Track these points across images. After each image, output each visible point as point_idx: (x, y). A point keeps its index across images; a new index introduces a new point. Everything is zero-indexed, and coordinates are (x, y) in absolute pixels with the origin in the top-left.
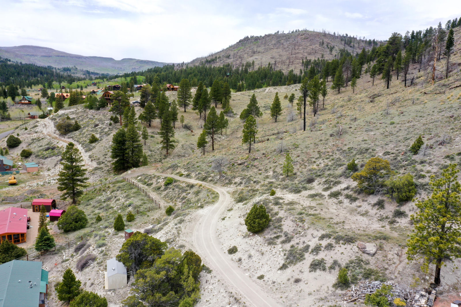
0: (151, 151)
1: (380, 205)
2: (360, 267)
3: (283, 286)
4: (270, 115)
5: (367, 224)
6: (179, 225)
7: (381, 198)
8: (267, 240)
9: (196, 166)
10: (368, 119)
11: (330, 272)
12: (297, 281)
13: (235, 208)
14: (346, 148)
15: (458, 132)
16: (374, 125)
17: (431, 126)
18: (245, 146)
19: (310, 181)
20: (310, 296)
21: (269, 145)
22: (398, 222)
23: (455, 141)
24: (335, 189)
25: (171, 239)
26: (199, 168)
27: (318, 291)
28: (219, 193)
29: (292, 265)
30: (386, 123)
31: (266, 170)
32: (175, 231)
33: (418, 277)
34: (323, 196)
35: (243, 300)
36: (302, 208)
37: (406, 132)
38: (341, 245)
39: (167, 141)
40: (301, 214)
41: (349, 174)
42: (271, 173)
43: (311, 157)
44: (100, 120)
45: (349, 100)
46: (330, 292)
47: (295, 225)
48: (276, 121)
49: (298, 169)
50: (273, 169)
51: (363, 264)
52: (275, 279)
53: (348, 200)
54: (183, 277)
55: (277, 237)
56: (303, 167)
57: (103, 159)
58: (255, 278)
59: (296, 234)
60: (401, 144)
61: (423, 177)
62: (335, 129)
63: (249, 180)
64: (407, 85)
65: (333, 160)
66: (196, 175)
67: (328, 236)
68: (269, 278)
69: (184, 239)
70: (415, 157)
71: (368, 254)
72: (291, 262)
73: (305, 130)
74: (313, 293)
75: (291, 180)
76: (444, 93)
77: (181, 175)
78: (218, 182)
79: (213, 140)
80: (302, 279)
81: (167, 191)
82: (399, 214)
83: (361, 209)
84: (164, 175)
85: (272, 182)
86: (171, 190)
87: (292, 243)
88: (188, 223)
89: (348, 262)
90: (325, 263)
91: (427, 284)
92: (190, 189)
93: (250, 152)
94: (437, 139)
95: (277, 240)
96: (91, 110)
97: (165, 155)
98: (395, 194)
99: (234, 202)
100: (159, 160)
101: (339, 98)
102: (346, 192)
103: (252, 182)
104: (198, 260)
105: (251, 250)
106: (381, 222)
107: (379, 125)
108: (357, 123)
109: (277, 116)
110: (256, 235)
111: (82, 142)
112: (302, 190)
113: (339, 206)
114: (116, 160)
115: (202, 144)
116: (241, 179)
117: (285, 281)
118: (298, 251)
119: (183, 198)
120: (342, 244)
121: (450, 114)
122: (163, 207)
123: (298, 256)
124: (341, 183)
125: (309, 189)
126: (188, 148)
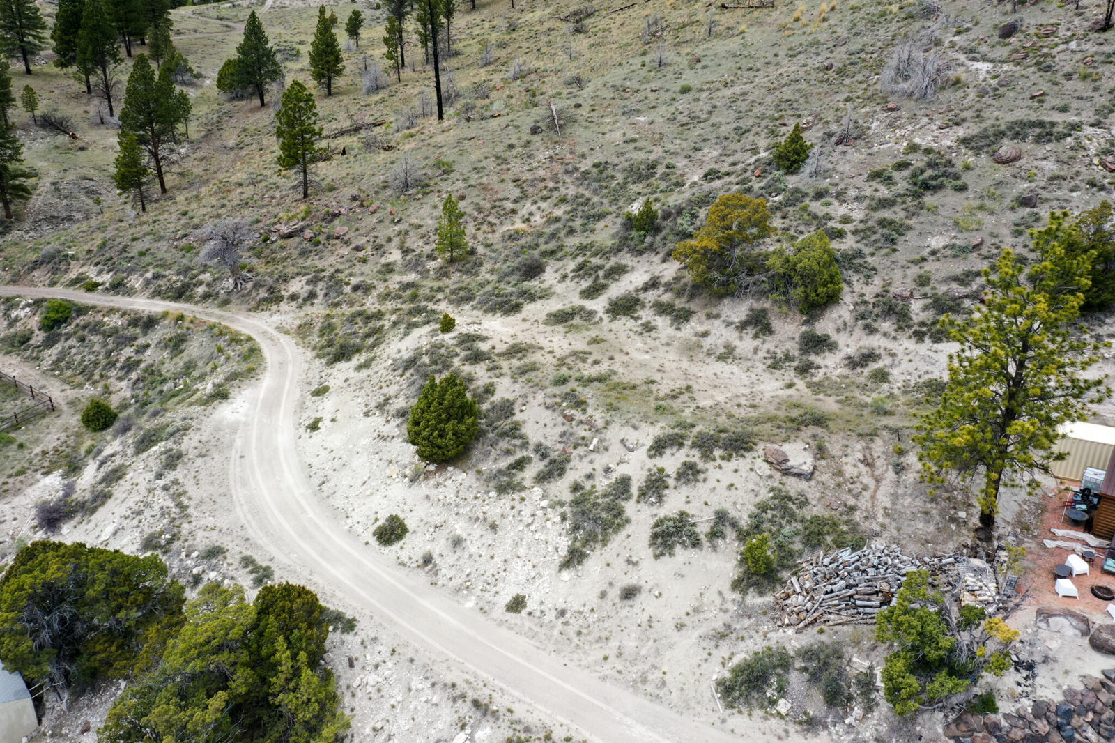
1: (759, 323)
2: (792, 517)
3: (592, 618)
5: (747, 383)
6: (170, 476)
7: (757, 306)
8: (488, 480)
9: (134, 253)
10: (614, 79)
11: (714, 548)
12: (629, 593)
13: (331, 382)
14: (588, 165)
15: (867, 109)
16: (640, 96)
17: (788, 93)
19: (531, 270)
20: (683, 632)
21: (357, 168)
22: (819, 367)
23: (871, 132)
24: (618, 289)
25: (162, 533)
26: (148, 259)
27: (696, 610)
28: (254, 336)
29: (598, 546)
30: (668, 90)
31: (378, 248)
32: (162, 500)
33: (938, 518)
34: (591, 314)
35: (499, 703)
36: (555, 362)
37: (733, 114)
38: (719, 461)
39: (1, 174)
40: (563, 381)
41: (642, 242)
42: (395, 256)
43: (500, 196)
45: (512, 28)
47: (560, 419)
48: (330, 94)
49: (476, 238)
50: (396, 241)
51: (794, 507)
52: (561, 600)
53: (668, 320)
55: (520, 465)
56: (485, 227)
58: (499, 612)
59: (575, 448)
60: (733, 146)
61: (840, 234)
62: (536, 111)
63: (335, 283)
65: (562, 201)
66: (147, 283)
67: (674, 441)
68: (542, 603)
69: (210, 521)
70: (792, 181)
71: (798, 475)
72: (591, 538)
73: (443, 117)
74: (687, 620)
75: (467, 272)
77: (92, 287)
78: (233, 298)
79: (158, 162)
80: (642, 583)
81: (58, 346)
82: (816, 343)
83: (709, 340)
84: (29, 293)
85: (411, 285)
87: (571, 477)
88: (199, 461)
89: (753, 509)
90: (694, 525)
91: (964, 531)
92: (145, 334)
93: (306, 195)
94: (821, 128)
95: (519, 476)
98: (797, 293)
99: (317, 361)
101: (478, 21)
102: (651, 296)
103: (347, 289)
105: (451, 521)
106: (777, 372)
107: (651, 96)
108: (588, 90)
109: (330, 79)
110: (450, 469)
112: (521, 300)
115: (129, 177)
116: (308, 283)
117: (594, 601)
118: (600, 501)
119: (130, 366)
120: (723, 458)
121: (821, 61)
122: (63, 403)
123: (604, 515)
124: (627, 272)
125: (540, 298)
126: (76, 191)
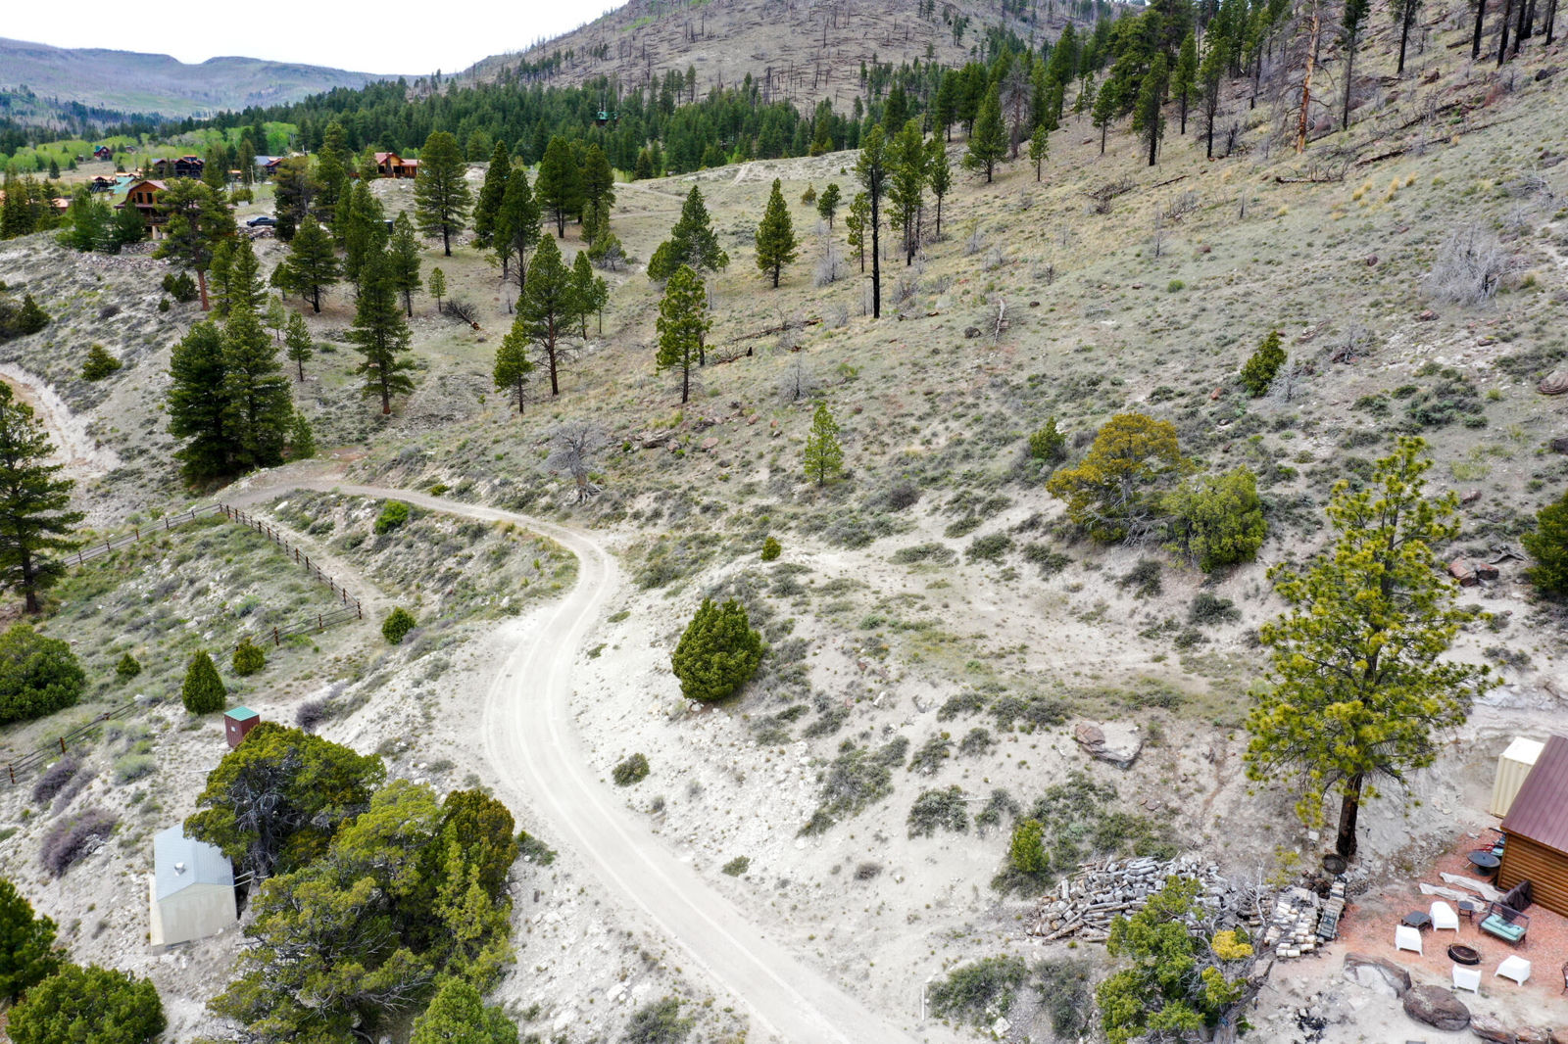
0: (325, 403)
1: (1146, 580)
2: (1088, 810)
3: (815, 894)
4: (753, 264)
5: (1103, 650)
6: (428, 685)
7: (1149, 558)
8: (755, 727)
9: (491, 456)
10: (1093, 272)
11: (982, 835)
12: (867, 873)
13: (636, 610)
14: (1020, 378)
15: (1394, 317)
16: (1115, 294)
17: (1304, 295)
18: (670, 379)
19: (903, 500)
20: (914, 926)
21: (754, 372)
22: (1207, 641)
23: (1385, 347)
24: (989, 528)
25: (399, 740)
26: (503, 464)
27: (940, 904)
28: (577, 553)
29: (849, 815)
30: (1154, 288)
31: (746, 465)
32: (412, 708)
33: (1281, 836)
34: (948, 553)
35: (671, 960)
36: (876, 603)
37: (1223, 319)
38: (1017, 733)
39: (383, 363)
40: (873, 624)
41: (1038, 472)
42: (762, 475)
43: (902, 411)
44: (124, 292)
45: (1026, 206)
46: (984, 907)
47: (854, 668)
48: (776, 285)
49: (858, 459)
50: (768, 458)
51: (1095, 799)
52: (788, 870)
53: (1036, 567)
54: (446, 890)
55: (792, 715)
56: (875, 448)
57: (143, 439)
58: (715, 872)
59: (858, 701)
60: (1206, 361)
61: (1289, 476)
62: (983, 309)
63: (686, 501)
64: (1215, 151)
65: (977, 420)
66: (494, 489)
67: (972, 704)
68: (766, 869)
69: (450, 735)
70: (1256, 407)
71: (1112, 762)
72: (844, 805)
73: (877, 315)
74: (924, 914)
75: (834, 499)
76: (1341, 178)
77: (439, 491)
78: (575, 512)
79: (553, 358)
80: (885, 863)
81: (387, 552)
82: (1213, 611)
83: (1079, 596)
84: (376, 492)
85: (767, 509)
86: (401, 548)
87: (845, 733)
88: (464, 675)
89: (1044, 796)
90: (964, 804)
91: (1311, 857)
92: (472, 544)
93: (685, 399)
94: (1325, 340)
95: (789, 726)
96: (87, 254)
97: (377, 418)
98: (1197, 543)
99: (632, 587)
100: (356, 435)
101: (990, 198)
102: (1027, 538)
103: (696, 510)
104: (501, 820)
105: (697, 768)
106: (1151, 642)
107: (1131, 294)
108: (1056, 286)
109: (778, 267)
110: (716, 710)
111: (55, 374)
112: (875, 533)
113: (1004, 590)
114: (190, 440)
115: (511, 372)
116: (656, 499)
117: (823, 875)
118: (866, 764)
119: (447, 578)
120: (1022, 730)
121: (1366, 253)
122: (372, 611)
123: (866, 781)
124: (1008, 507)
125: (899, 532)
126: (463, 387)
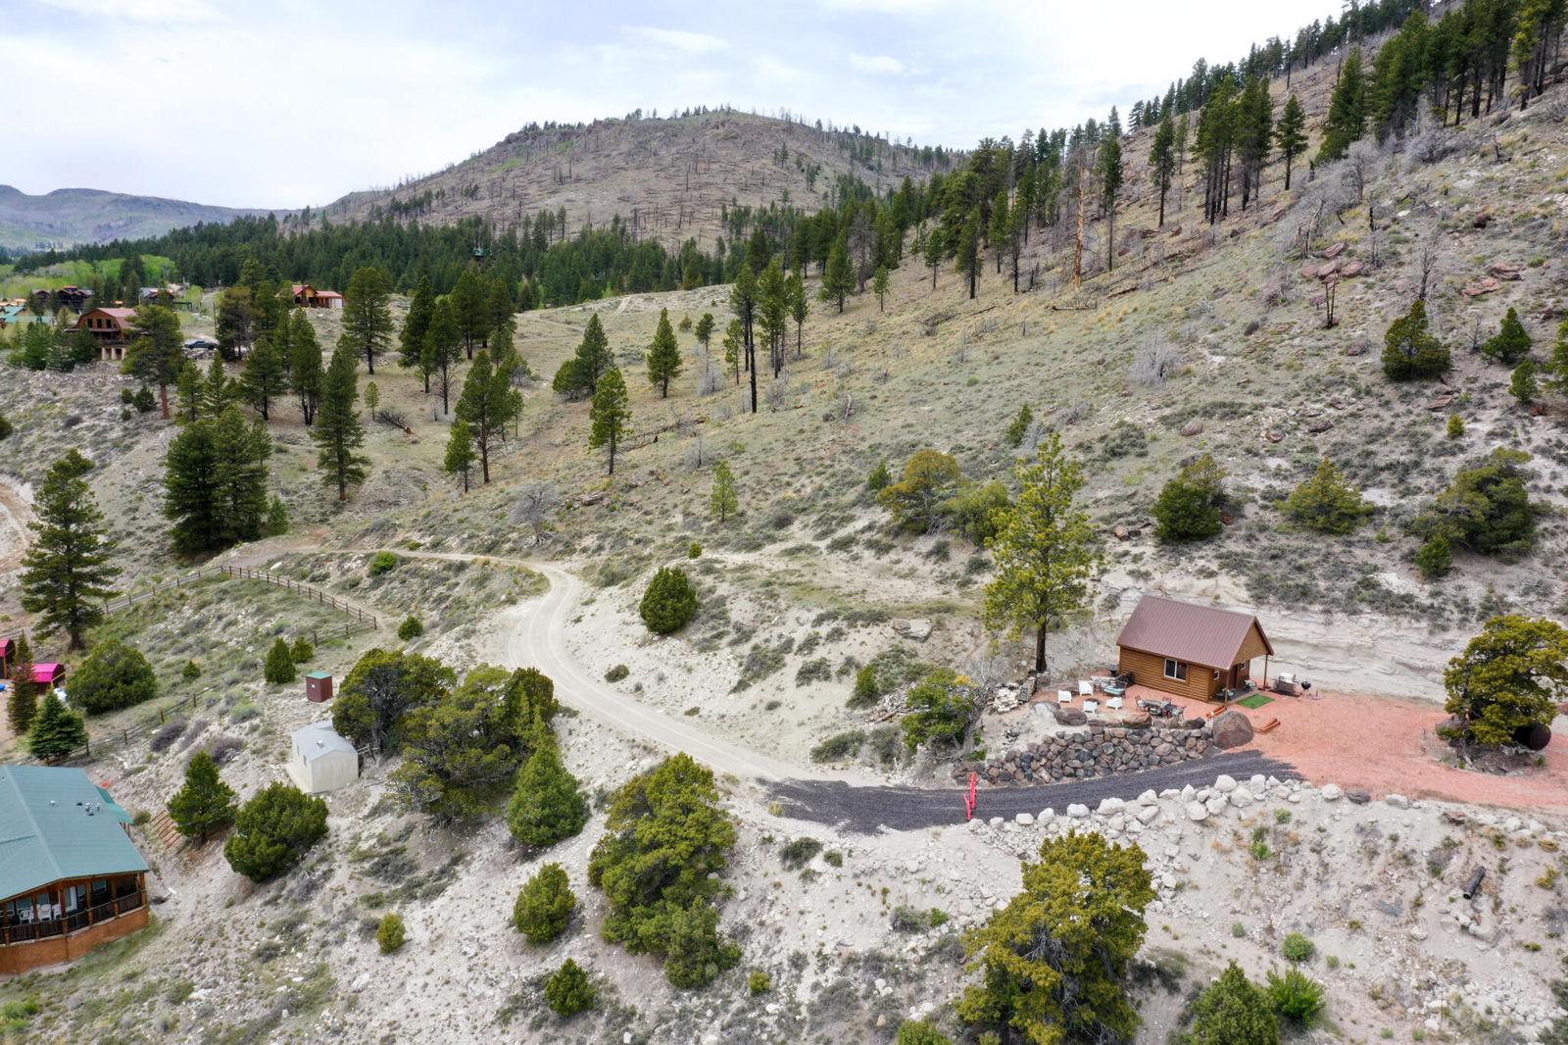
0: (287, 493)
1: (941, 553)
2: (900, 663)
3: (742, 719)
4: (645, 380)
5: (913, 590)
6: (465, 641)
7: (942, 540)
8: (694, 644)
9: (454, 520)
10: (917, 375)
11: (840, 681)
12: (772, 706)
13: (599, 598)
14: (864, 446)
15: (1107, 395)
16: (931, 389)
17: (1056, 385)
18: (600, 456)
19: (783, 522)
20: (802, 727)
21: (662, 452)
22: (975, 582)
23: (1098, 413)
24: (841, 533)
26: (464, 525)
27: (816, 717)
28: (544, 573)
29: (759, 680)
30: (958, 384)
31: (665, 513)
32: (459, 653)
33: (1007, 666)
34: (815, 549)
36: (769, 574)
37: (1003, 402)
38: (859, 628)
39: (341, 457)
40: (769, 584)
41: (873, 497)
42: (678, 518)
43: (779, 472)
44: (84, 404)
45: (871, 331)
46: (841, 716)
47: (758, 607)
48: (665, 396)
49: (748, 504)
50: (681, 507)
51: (905, 657)
52: (725, 710)
53: (873, 552)
54: (520, 721)
55: (720, 636)
56: (760, 496)
57: (128, 524)
58: (679, 715)
59: (761, 623)
60: (988, 428)
62: (835, 402)
63: (621, 538)
64: (1020, 288)
65: (833, 475)
66: (463, 542)
67: (833, 616)
68: (711, 711)
70: (1014, 452)
71: (915, 638)
72: (757, 676)
73: (754, 410)
74: (807, 721)
75: (734, 528)
76: (1095, 307)
77: (415, 547)
78: (534, 551)
79: (485, 452)
80: (783, 701)
81: (383, 588)
82: (979, 566)
83: (900, 566)
84: (360, 551)
85: (684, 538)
86: (396, 584)
87: (754, 641)
88: (488, 635)
89: (874, 657)
90: (829, 666)
91: (1021, 671)
92: (457, 576)
93: (611, 472)
94: (1064, 410)
95: (718, 642)
96: (39, 373)
97: (335, 504)
98: (970, 527)
99: (592, 588)
100: (318, 517)
101: (842, 325)
102: (867, 536)
103: (631, 543)
105: (661, 668)
106: (942, 585)
107: (942, 388)
108: (889, 385)
109: (666, 381)
110: (669, 638)
111: (29, 474)
112: (765, 542)
113: (852, 566)
114: (180, 520)
115: (457, 461)
116: (598, 538)
117: (746, 710)
118: (769, 654)
119: (440, 600)
120: (862, 626)
121: (1100, 356)
122: (384, 624)
123: (769, 662)
124: (854, 520)
125: (781, 540)
126: (404, 480)
